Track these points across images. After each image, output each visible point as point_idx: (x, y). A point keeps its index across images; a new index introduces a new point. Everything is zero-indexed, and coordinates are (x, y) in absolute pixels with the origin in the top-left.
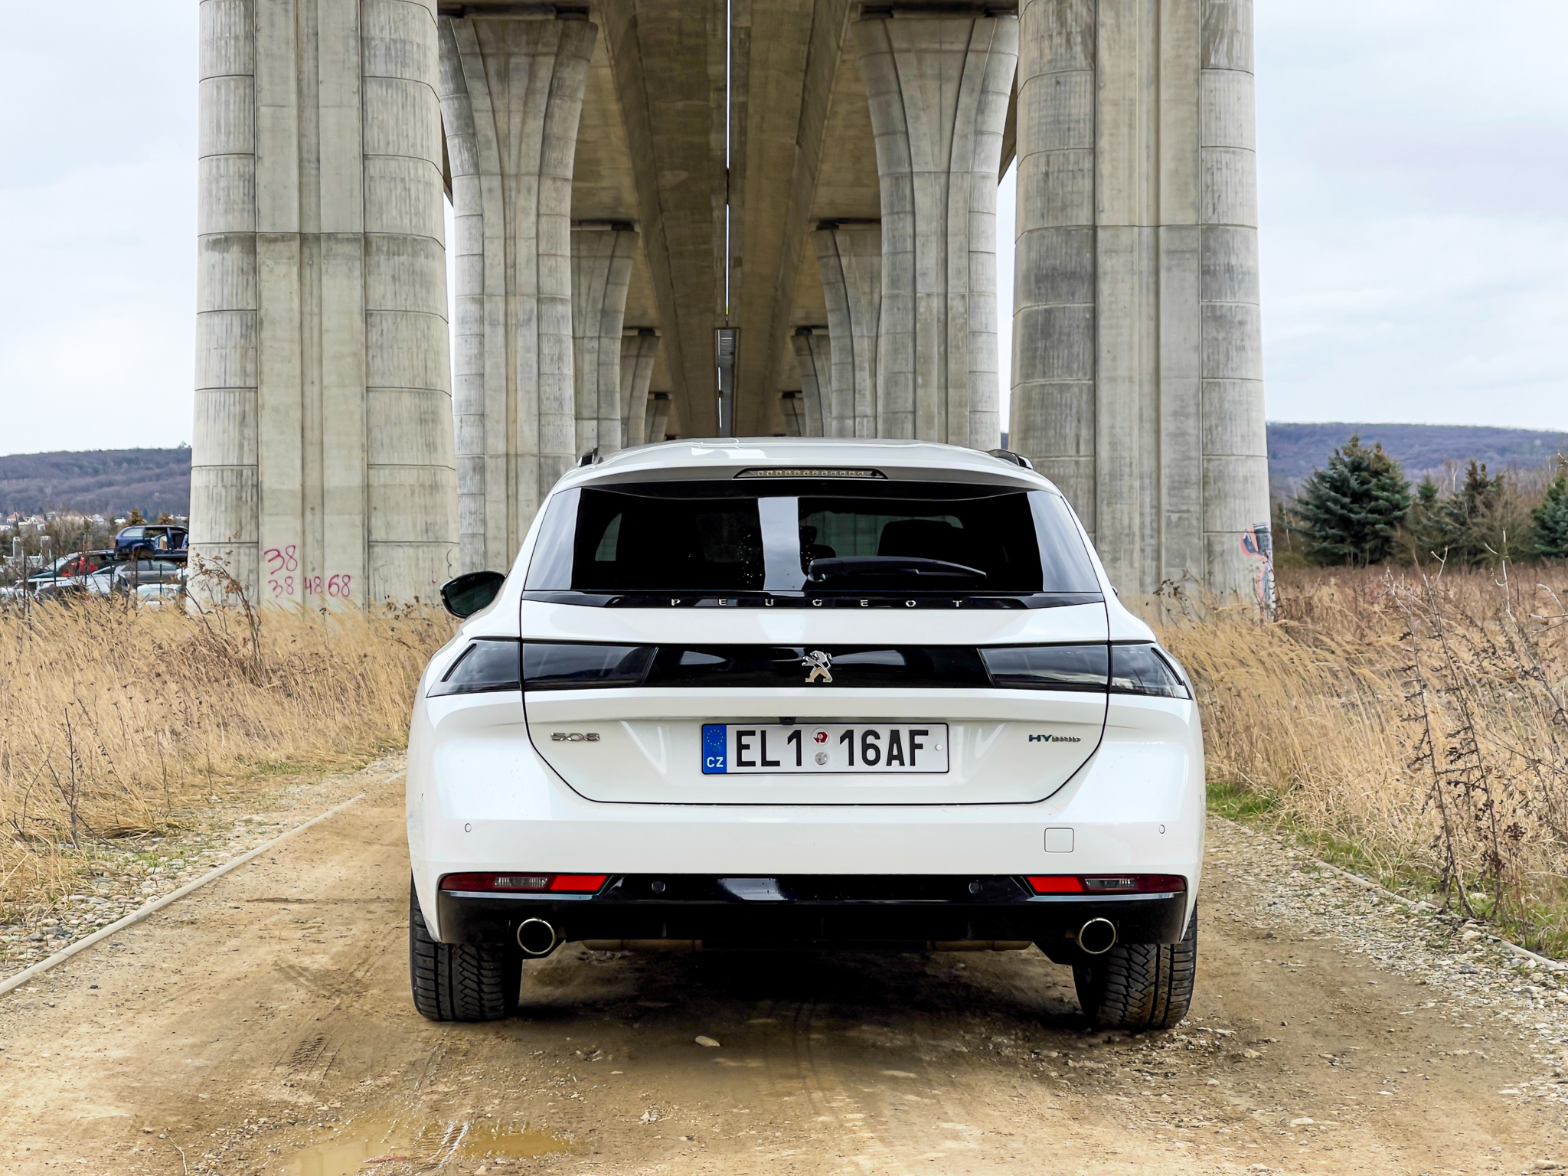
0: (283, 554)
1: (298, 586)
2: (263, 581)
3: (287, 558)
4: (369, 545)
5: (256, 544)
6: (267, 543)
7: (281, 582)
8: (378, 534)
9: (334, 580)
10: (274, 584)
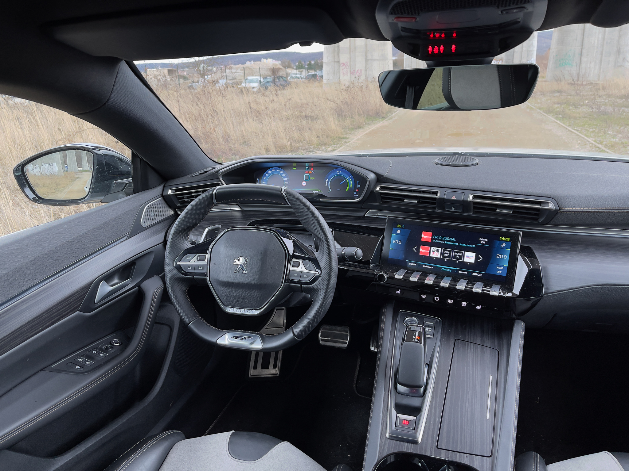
0: (345, 64)
1: (349, 73)
2: (341, 72)
3: (346, 65)
4: (367, 61)
5: (339, 62)
6: (341, 61)
7: (345, 72)
8: (369, 58)
9: (358, 71)
10: (343, 73)
